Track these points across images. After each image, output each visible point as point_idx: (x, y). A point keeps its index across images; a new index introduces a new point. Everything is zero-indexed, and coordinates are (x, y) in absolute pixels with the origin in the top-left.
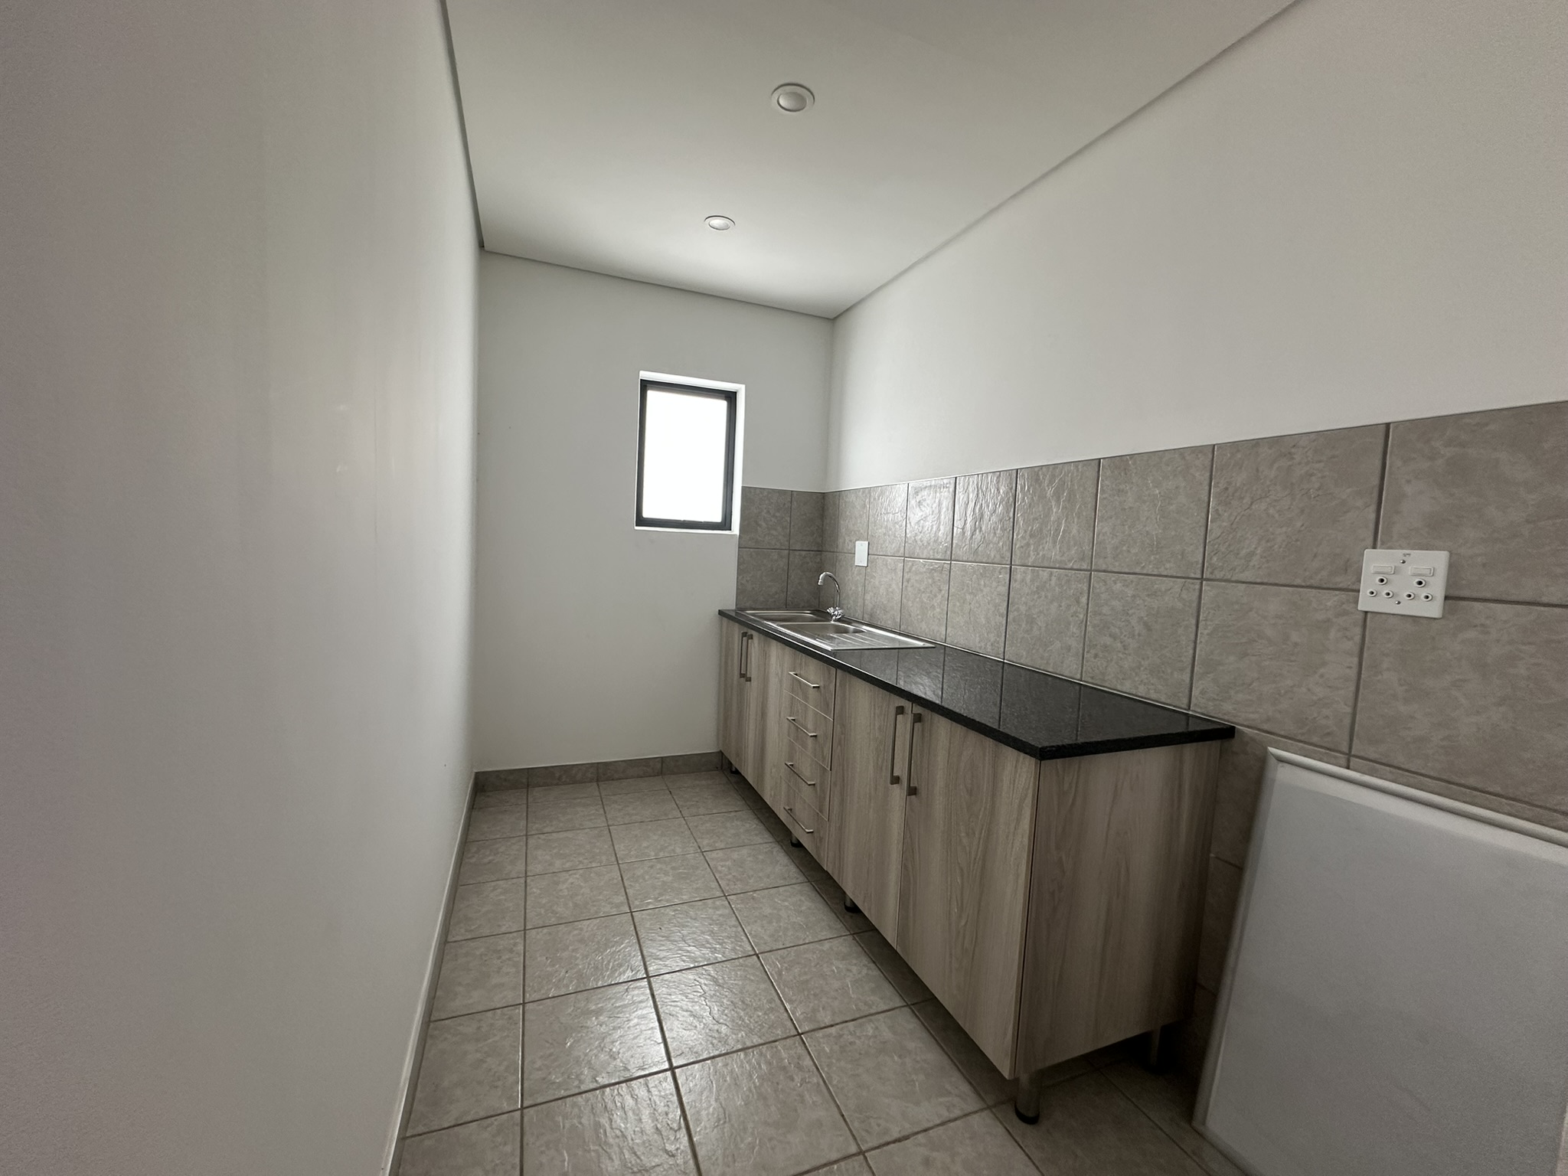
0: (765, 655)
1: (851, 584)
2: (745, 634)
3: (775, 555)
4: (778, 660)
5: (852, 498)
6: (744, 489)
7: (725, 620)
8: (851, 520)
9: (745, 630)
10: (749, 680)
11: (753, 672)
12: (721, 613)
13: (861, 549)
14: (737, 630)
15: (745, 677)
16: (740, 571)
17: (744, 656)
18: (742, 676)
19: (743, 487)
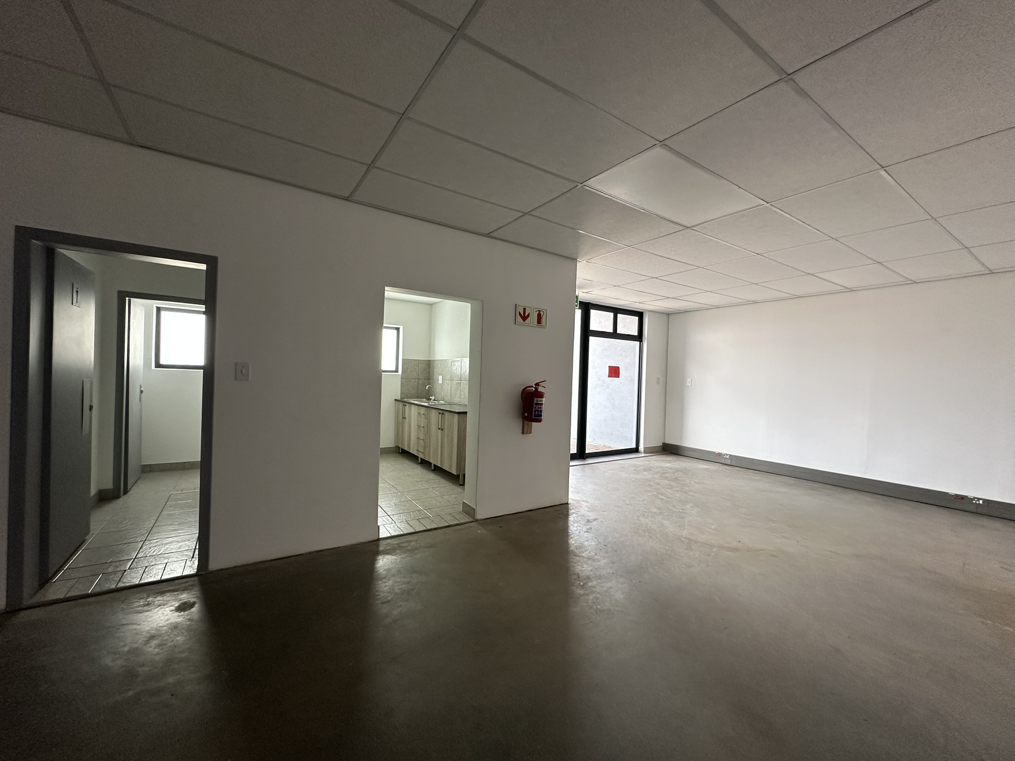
0: (410, 410)
1: (437, 389)
2: (404, 405)
3: (413, 381)
4: (414, 410)
5: (437, 362)
6: (403, 360)
7: (397, 402)
8: (437, 369)
9: (403, 404)
10: (405, 418)
11: (407, 416)
12: (395, 400)
13: (440, 378)
14: (401, 404)
15: (404, 418)
16: (402, 387)
17: (404, 412)
18: (403, 418)
19: (403, 359)
